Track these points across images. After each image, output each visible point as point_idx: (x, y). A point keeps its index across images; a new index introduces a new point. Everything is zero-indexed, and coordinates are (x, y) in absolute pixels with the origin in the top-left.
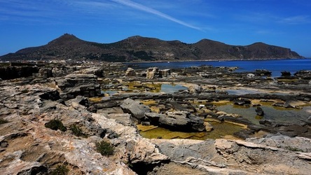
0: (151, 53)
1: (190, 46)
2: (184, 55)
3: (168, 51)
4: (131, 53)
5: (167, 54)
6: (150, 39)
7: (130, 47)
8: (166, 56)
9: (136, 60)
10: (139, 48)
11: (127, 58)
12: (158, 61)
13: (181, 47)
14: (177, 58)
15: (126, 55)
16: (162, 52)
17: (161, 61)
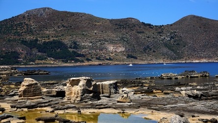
0: (76, 45)
1: (160, 29)
2: (147, 50)
3: (112, 42)
4: (33, 44)
5: (111, 48)
6: (73, 14)
7: (30, 32)
8: (109, 52)
9: (42, 60)
10: (50, 34)
11: (23, 56)
12: (90, 63)
13: (140, 32)
14: (132, 57)
15: (19, 49)
16: (98, 44)
17: (97, 63)
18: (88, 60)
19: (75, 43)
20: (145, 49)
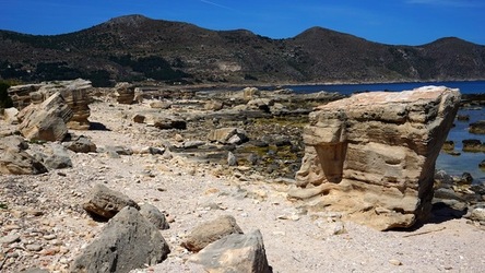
0: (180, 63)
1: (281, 44)
2: (268, 69)
3: (225, 59)
4: (124, 61)
5: (224, 67)
6: (171, 24)
7: (120, 46)
8: (221, 73)
9: (139, 81)
10: (145, 48)
11: (115, 76)
12: (201, 85)
13: (257, 47)
14: (252, 78)
15: (109, 68)
16: (208, 61)
17: (209, 86)
18: (198, 82)
19: (179, 60)
20: (265, 69)
